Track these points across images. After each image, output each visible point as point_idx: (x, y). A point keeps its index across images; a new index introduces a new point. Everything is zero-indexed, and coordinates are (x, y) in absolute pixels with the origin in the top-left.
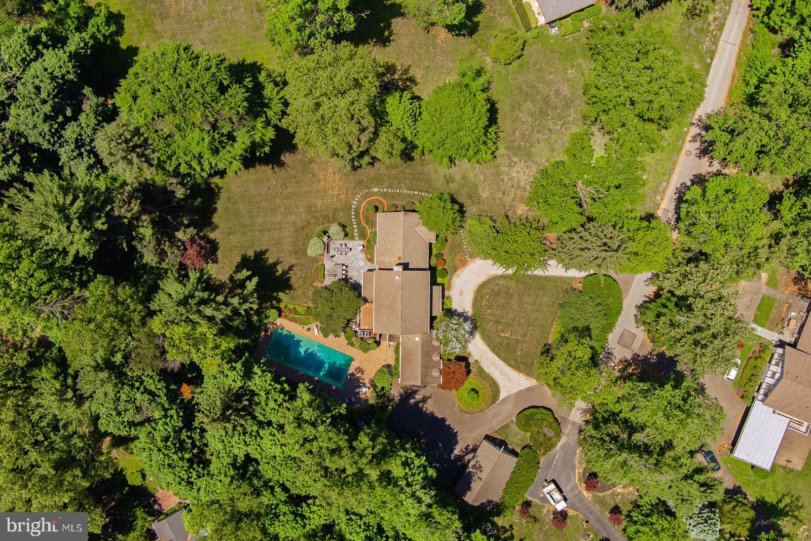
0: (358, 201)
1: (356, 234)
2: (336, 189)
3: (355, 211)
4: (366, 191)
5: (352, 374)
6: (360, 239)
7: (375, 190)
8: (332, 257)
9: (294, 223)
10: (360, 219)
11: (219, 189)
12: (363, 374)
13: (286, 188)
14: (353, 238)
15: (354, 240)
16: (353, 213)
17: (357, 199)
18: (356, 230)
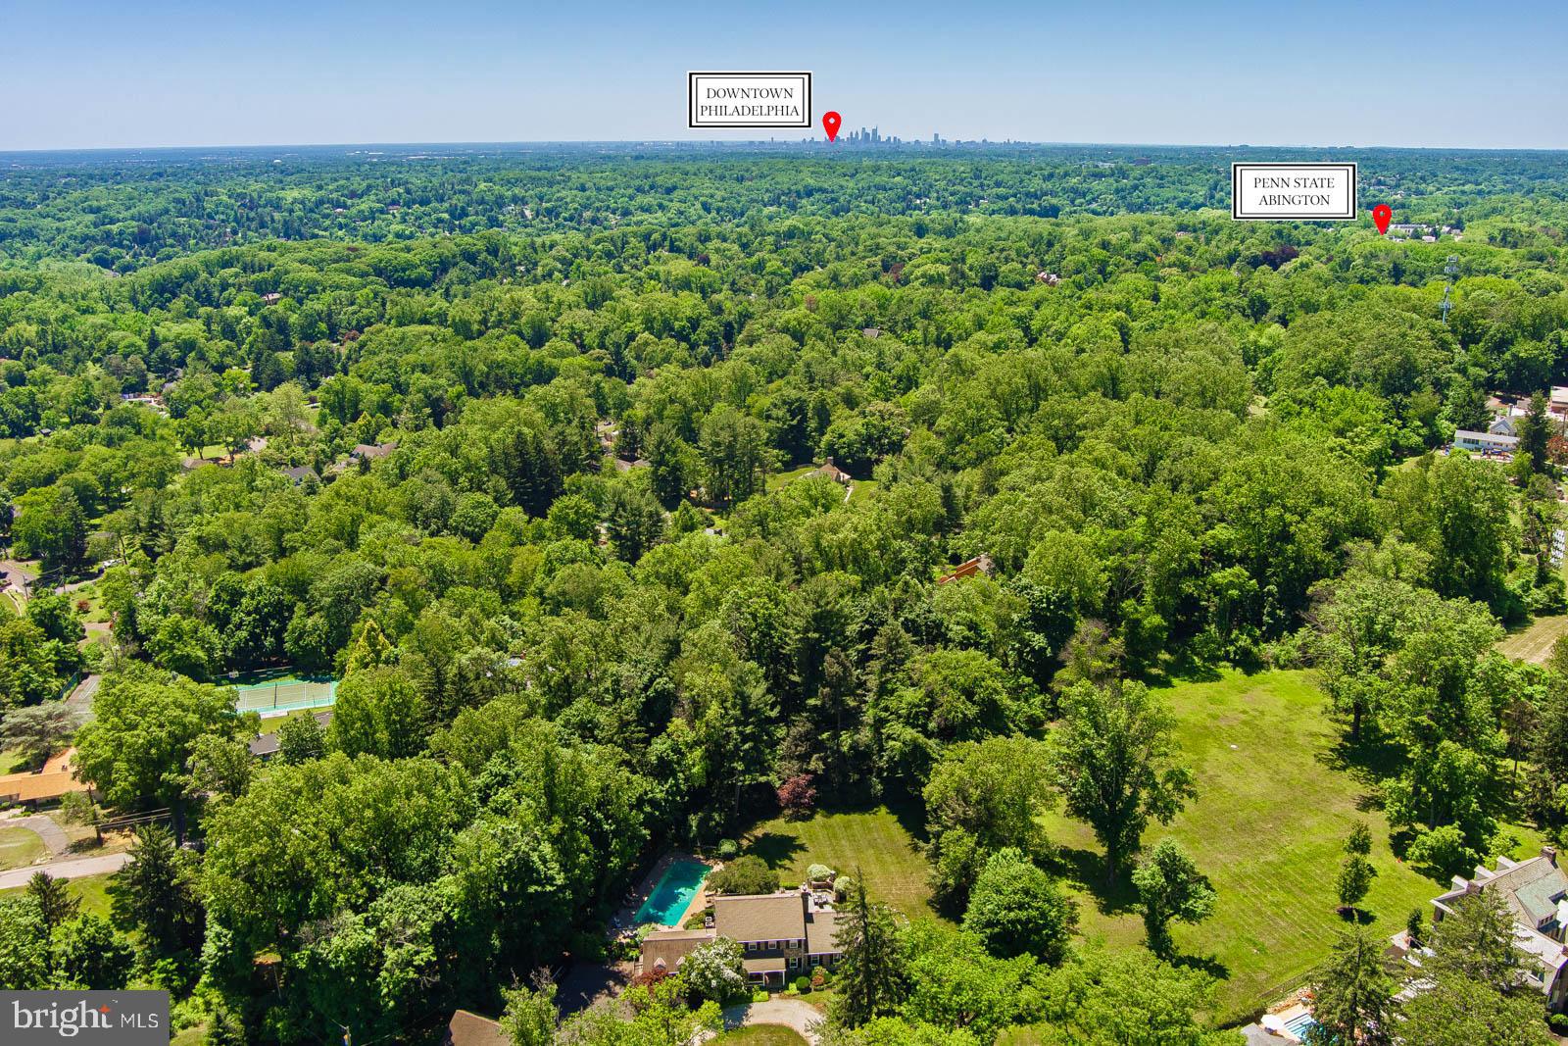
11: (875, 813)
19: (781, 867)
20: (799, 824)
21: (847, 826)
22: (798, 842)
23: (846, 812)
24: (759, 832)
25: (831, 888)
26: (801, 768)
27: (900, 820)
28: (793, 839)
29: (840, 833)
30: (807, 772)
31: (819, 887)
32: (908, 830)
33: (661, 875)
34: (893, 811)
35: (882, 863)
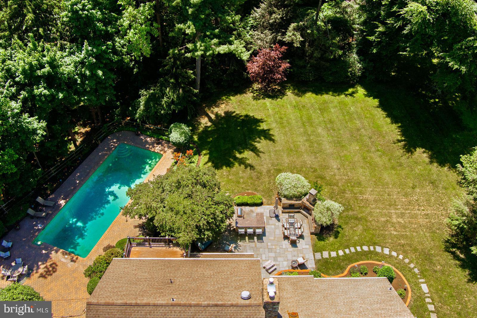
0: (391, 256)
1: (326, 254)
2: (401, 220)
3: (370, 252)
4: (416, 271)
5: (47, 257)
6: (317, 262)
7: (425, 288)
8: (277, 217)
9: (326, 167)
10: (357, 260)
11: (351, 95)
12: (42, 276)
13: (380, 156)
14: (316, 249)
15: (315, 251)
16: (365, 248)
17: (394, 254)
18: (334, 254)
19: (242, 162)
20: (268, 101)
21: (323, 109)
22: (263, 126)
23: (318, 91)
24: (221, 109)
25: (308, 210)
26: (274, 41)
27: (383, 106)
28: (257, 121)
29: (316, 117)
30: (282, 43)
31: (291, 206)
32: (395, 119)
33: (97, 164)
34: (371, 93)
35: (372, 166)
